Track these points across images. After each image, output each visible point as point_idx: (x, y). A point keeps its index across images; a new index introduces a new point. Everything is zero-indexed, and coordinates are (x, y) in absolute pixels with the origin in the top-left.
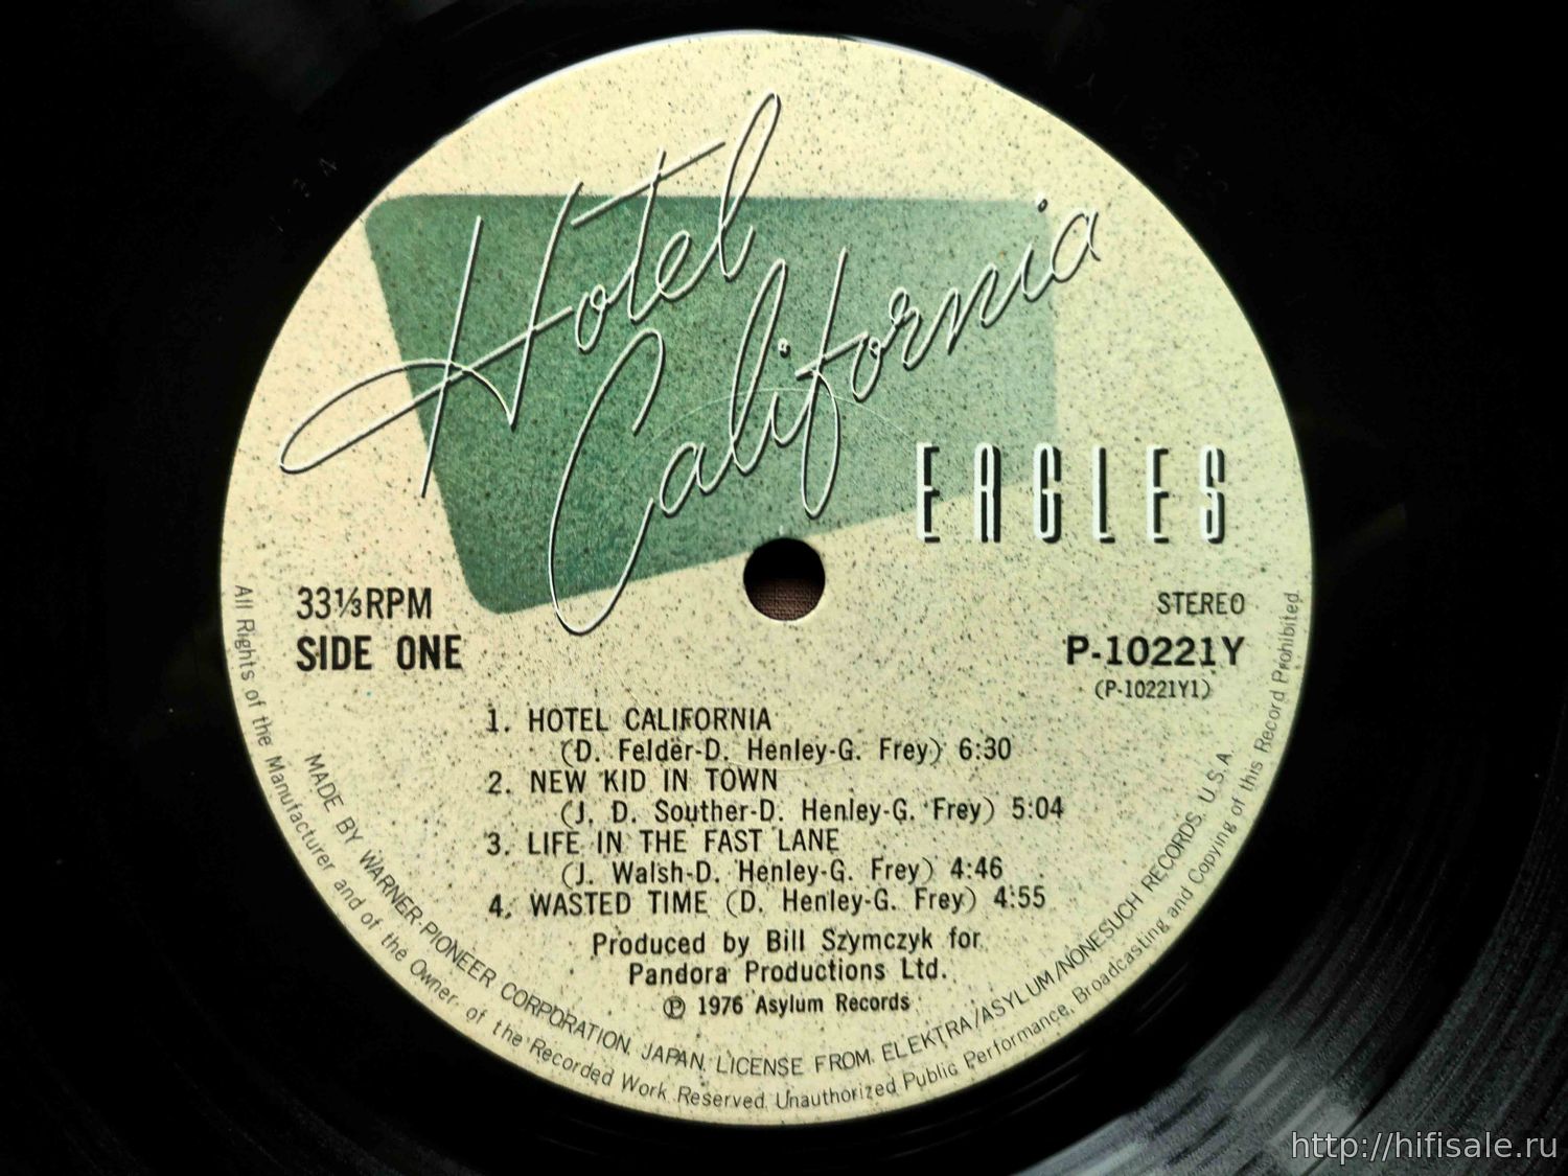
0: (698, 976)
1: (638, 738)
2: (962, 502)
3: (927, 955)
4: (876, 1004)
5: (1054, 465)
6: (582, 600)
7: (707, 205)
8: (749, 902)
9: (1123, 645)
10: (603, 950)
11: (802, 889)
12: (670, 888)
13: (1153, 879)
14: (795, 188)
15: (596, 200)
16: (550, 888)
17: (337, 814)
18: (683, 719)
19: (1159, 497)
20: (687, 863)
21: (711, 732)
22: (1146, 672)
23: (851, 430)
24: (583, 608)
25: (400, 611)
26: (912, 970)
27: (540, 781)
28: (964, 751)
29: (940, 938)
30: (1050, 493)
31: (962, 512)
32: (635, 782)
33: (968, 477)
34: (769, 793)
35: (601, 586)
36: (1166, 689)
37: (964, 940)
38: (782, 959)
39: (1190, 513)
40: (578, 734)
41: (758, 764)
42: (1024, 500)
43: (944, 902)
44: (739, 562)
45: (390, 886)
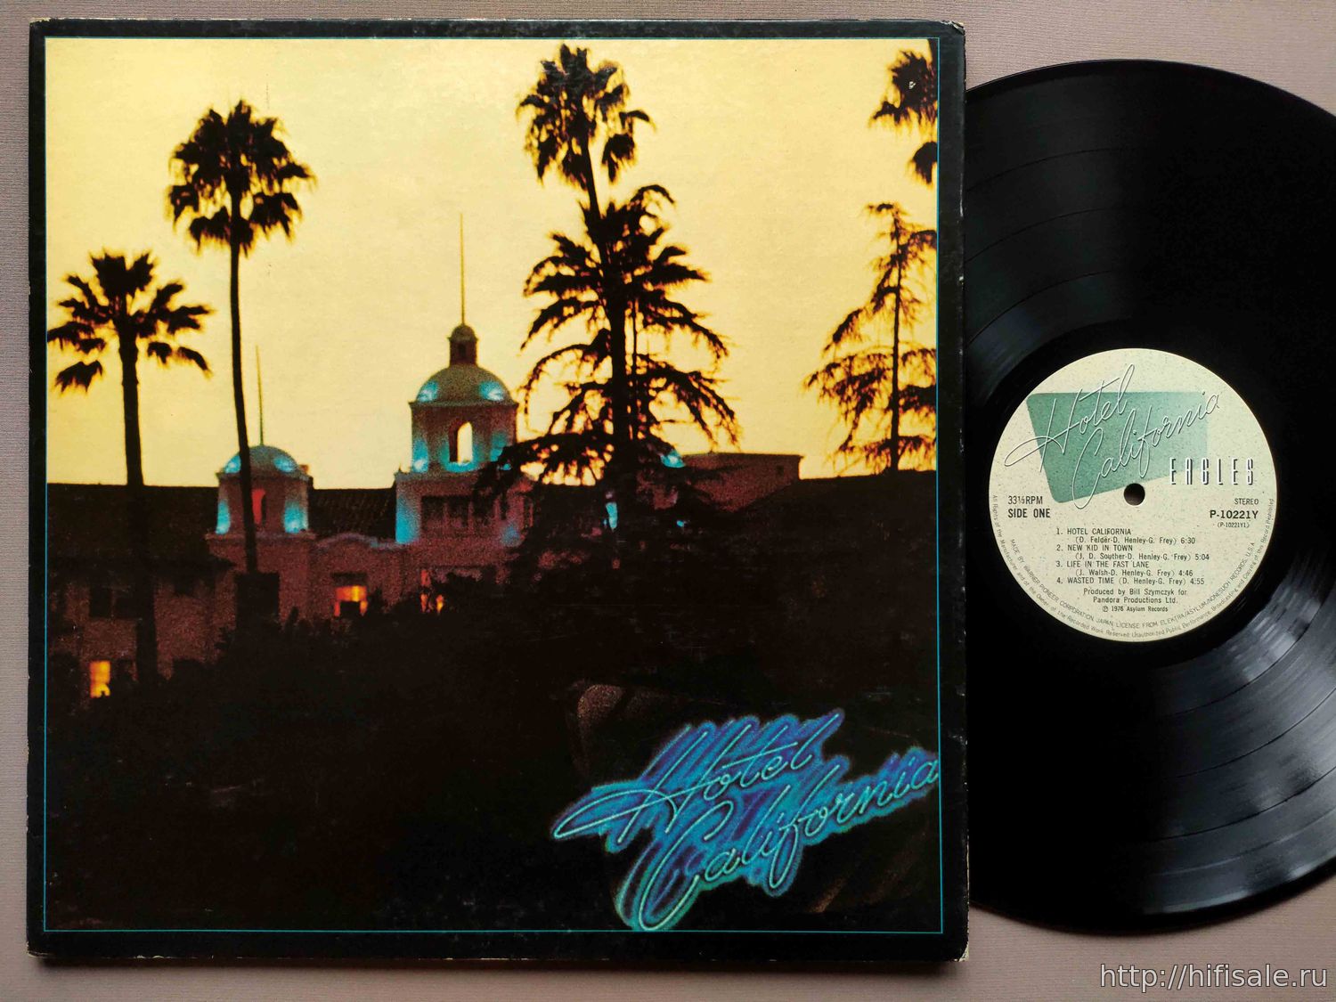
0: (1111, 600)
1: (1096, 536)
2: (1182, 474)
3: (1172, 596)
4: (1159, 609)
5: (1207, 464)
6: (1081, 499)
7: (1115, 395)
8: (1125, 581)
9: (1225, 513)
10: (1087, 593)
11: (1139, 578)
12: (1104, 576)
13: (1233, 577)
14: (1139, 390)
15: (1086, 394)
16: (1073, 576)
17: (1018, 555)
18: (1108, 532)
19: (1235, 472)
20: (1109, 570)
21: (1115, 535)
22: (1232, 520)
23: (1152, 455)
24: (1082, 502)
25: (1035, 502)
26: (1168, 600)
27: (1070, 547)
28: (1183, 541)
29: (1176, 592)
30: (1205, 471)
31: (1182, 476)
32: (1095, 548)
33: (1183, 467)
34: (1130, 552)
35: (1086, 496)
36: (1236, 525)
37: (1183, 593)
38: (1134, 596)
39: (1244, 477)
40: (1080, 535)
41: (1127, 544)
42: (1198, 473)
43: (1177, 582)
44: (1123, 489)
45: (1031, 574)
